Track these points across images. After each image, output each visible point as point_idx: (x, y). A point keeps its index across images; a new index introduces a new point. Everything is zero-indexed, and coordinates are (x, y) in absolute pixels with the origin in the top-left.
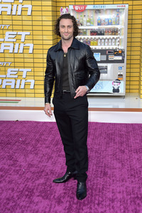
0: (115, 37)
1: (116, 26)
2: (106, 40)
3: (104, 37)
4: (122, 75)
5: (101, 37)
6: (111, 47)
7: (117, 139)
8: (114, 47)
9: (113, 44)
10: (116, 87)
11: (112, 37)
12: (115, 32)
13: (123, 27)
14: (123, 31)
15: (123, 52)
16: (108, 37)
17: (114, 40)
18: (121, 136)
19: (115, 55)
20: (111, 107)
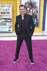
0: (9, 14)
1: (9, 11)
2: (6, 15)
3: (5, 14)
4: (11, 26)
5: (4, 14)
6: (7, 18)
7: (11, 45)
8: (9, 17)
9: (8, 16)
10: (9, 30)
11: (8, 14)
12: (8, 13)
13: (11, 11)
14: (11, 13)
15: (11, 19)
16: (6, 14)
17: (8, 15)
18: (12, 44)
19: (9, 20)
20: (8, 36)
